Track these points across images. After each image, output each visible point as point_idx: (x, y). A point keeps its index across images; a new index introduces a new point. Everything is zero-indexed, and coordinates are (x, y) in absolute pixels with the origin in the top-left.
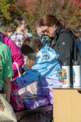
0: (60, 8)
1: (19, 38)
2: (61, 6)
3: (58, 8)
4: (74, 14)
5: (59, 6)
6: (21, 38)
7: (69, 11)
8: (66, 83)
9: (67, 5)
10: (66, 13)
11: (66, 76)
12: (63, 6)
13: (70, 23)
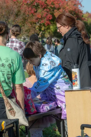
0: (13, 15)
1: (16, 46)
2: (14, 14)
3: (11, 15)
4: (28, 21)
5: (13, 13)
6: (17, 46)
7: (22, 19)
8: (77, 85)
9: (20, 12)
10: (20, 21)
11: (77, 78)
12: (17, 13)
13: (25, 30)
